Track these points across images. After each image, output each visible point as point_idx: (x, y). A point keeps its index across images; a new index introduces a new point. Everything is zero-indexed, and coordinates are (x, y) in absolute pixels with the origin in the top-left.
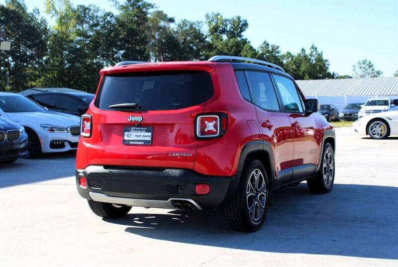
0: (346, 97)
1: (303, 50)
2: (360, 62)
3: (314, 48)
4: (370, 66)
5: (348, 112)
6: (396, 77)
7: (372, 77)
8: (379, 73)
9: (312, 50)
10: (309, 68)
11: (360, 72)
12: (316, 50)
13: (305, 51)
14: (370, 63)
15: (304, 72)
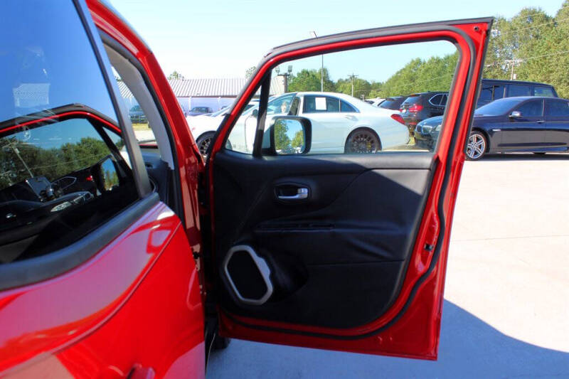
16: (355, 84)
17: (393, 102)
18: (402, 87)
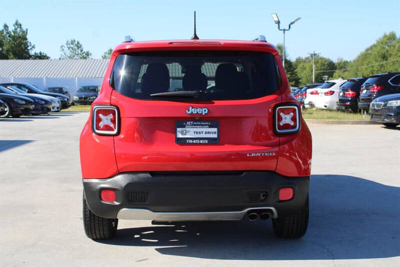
0: (77, 78)
1: (6, 26)
2: (68, 42)
3: (18, 25)
4: (79, 46)
5: (83, 95)
6: (105, 60)
7: (81, 58)
8: (88, 54)
9: (16, 27)
10: (13, 46)
11: (68, 53)
12: (21, 27)
13: (8, 27)
14: (78, 43)
15: (8, 51)
16: (316, 63)
17: (355, 83)
18: (372, 67)
